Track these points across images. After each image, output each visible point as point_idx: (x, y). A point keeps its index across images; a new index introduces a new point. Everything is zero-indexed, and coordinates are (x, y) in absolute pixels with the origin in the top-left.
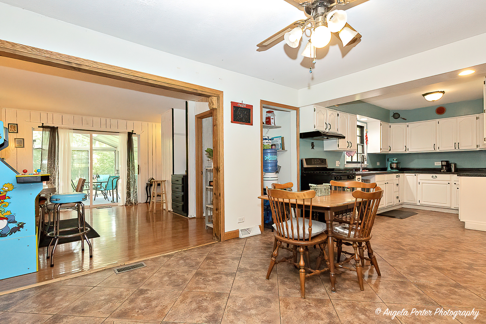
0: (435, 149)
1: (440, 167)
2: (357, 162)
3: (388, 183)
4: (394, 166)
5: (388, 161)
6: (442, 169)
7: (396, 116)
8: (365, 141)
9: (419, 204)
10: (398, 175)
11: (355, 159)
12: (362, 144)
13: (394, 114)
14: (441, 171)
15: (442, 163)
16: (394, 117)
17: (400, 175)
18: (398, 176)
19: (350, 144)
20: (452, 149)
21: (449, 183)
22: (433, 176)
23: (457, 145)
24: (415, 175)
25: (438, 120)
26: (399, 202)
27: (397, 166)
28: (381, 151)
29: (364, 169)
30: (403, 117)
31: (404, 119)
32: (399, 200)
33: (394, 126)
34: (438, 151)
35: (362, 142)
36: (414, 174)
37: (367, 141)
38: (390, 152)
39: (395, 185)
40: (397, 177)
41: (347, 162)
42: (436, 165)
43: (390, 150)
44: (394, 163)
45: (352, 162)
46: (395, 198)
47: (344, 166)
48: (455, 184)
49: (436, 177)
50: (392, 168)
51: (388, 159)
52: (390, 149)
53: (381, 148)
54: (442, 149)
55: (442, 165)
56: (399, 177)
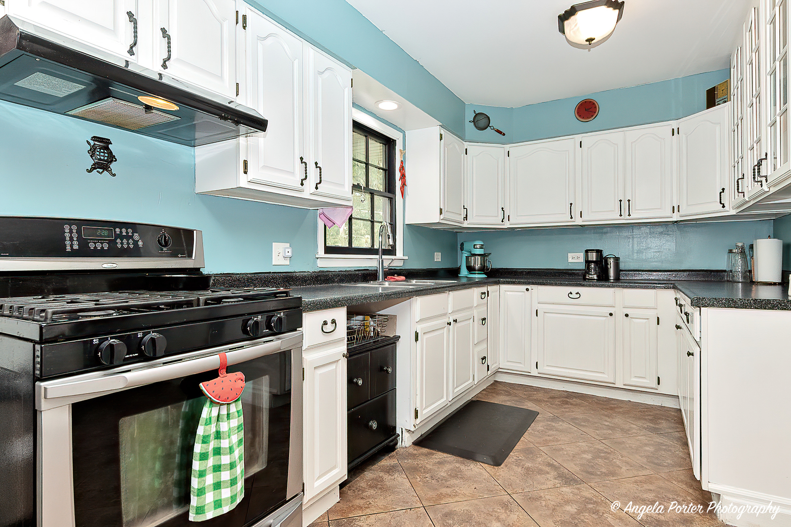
0: (572, 218)
1: (583, 267)
2: (371, 251)
3: (455, 321)
4: (477, 263)
5: (462, 249)
6: (587, 270)
7: (482, 121)
8: (398, 184)
9: (535, 373)
10: (484, 289)
11: (362, 241)
12: (390, 195)
13: (477, 115)
14: (585, 279)
15: (587, 256)
16: (475, 124)
17: (491, 288)
18: (484, 293)
19: (313, 172)
20: (611, 216)
21: (611, 314)
22: (571, 293)
23: (625, 205)
24: (527, 290)
25: (578, 138)
26: (488, 370)
27: (483, 262)
28: (442, 217)
29: (391, 273)
30: (496, 128)
31: (500, 132)
32: (488, 366)
33: (474, 149)
34: (579, 221)
35: (390, 187)
36: (524, 287)
37: (404, 184)
38: (466, 225)
39: (478, 322)
40: (483, 296)
41: (329, 250)
42: (570, 260)
43: (466, 218)
44: (475, 255)
45: (349, 250)
46: (477, 361)
47: (315, 263)
48: (627, 315)
49: (578, 296)
50: (470, 269)
51: (462, 244)
52: (467, 215)
53: (441, 210)
54: (590, 218)
55: (588, 262)
56: (488, 296)
